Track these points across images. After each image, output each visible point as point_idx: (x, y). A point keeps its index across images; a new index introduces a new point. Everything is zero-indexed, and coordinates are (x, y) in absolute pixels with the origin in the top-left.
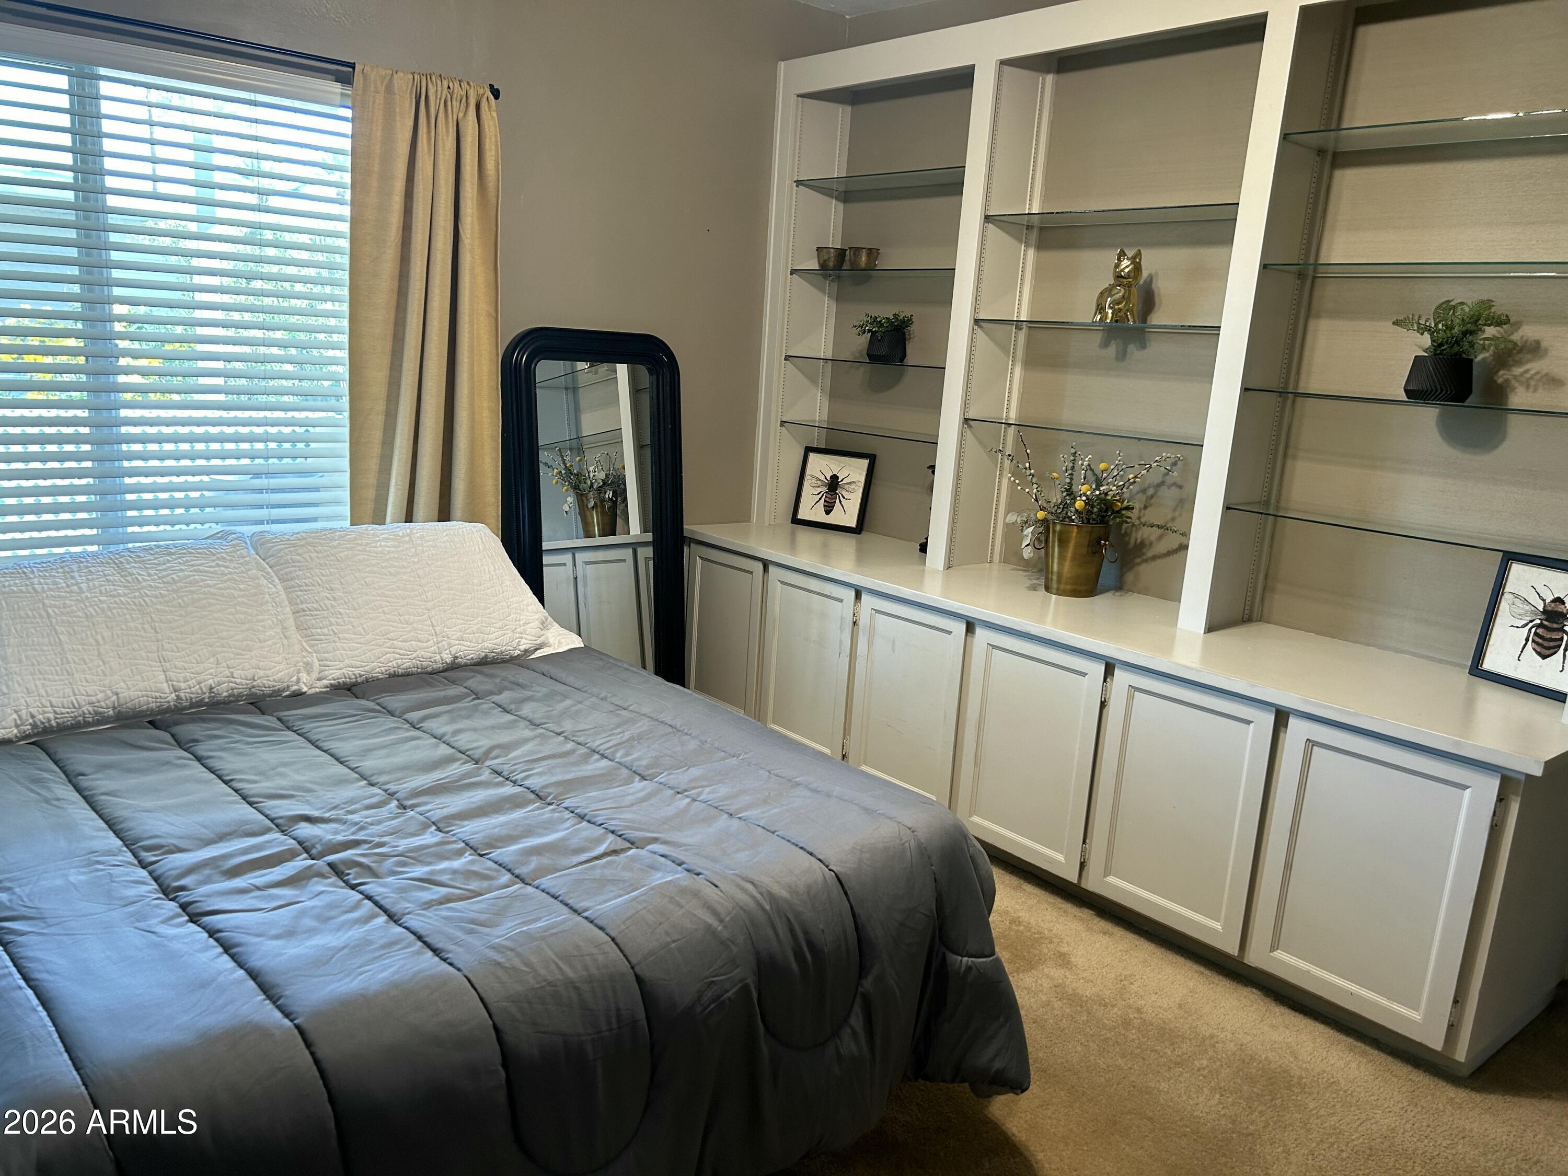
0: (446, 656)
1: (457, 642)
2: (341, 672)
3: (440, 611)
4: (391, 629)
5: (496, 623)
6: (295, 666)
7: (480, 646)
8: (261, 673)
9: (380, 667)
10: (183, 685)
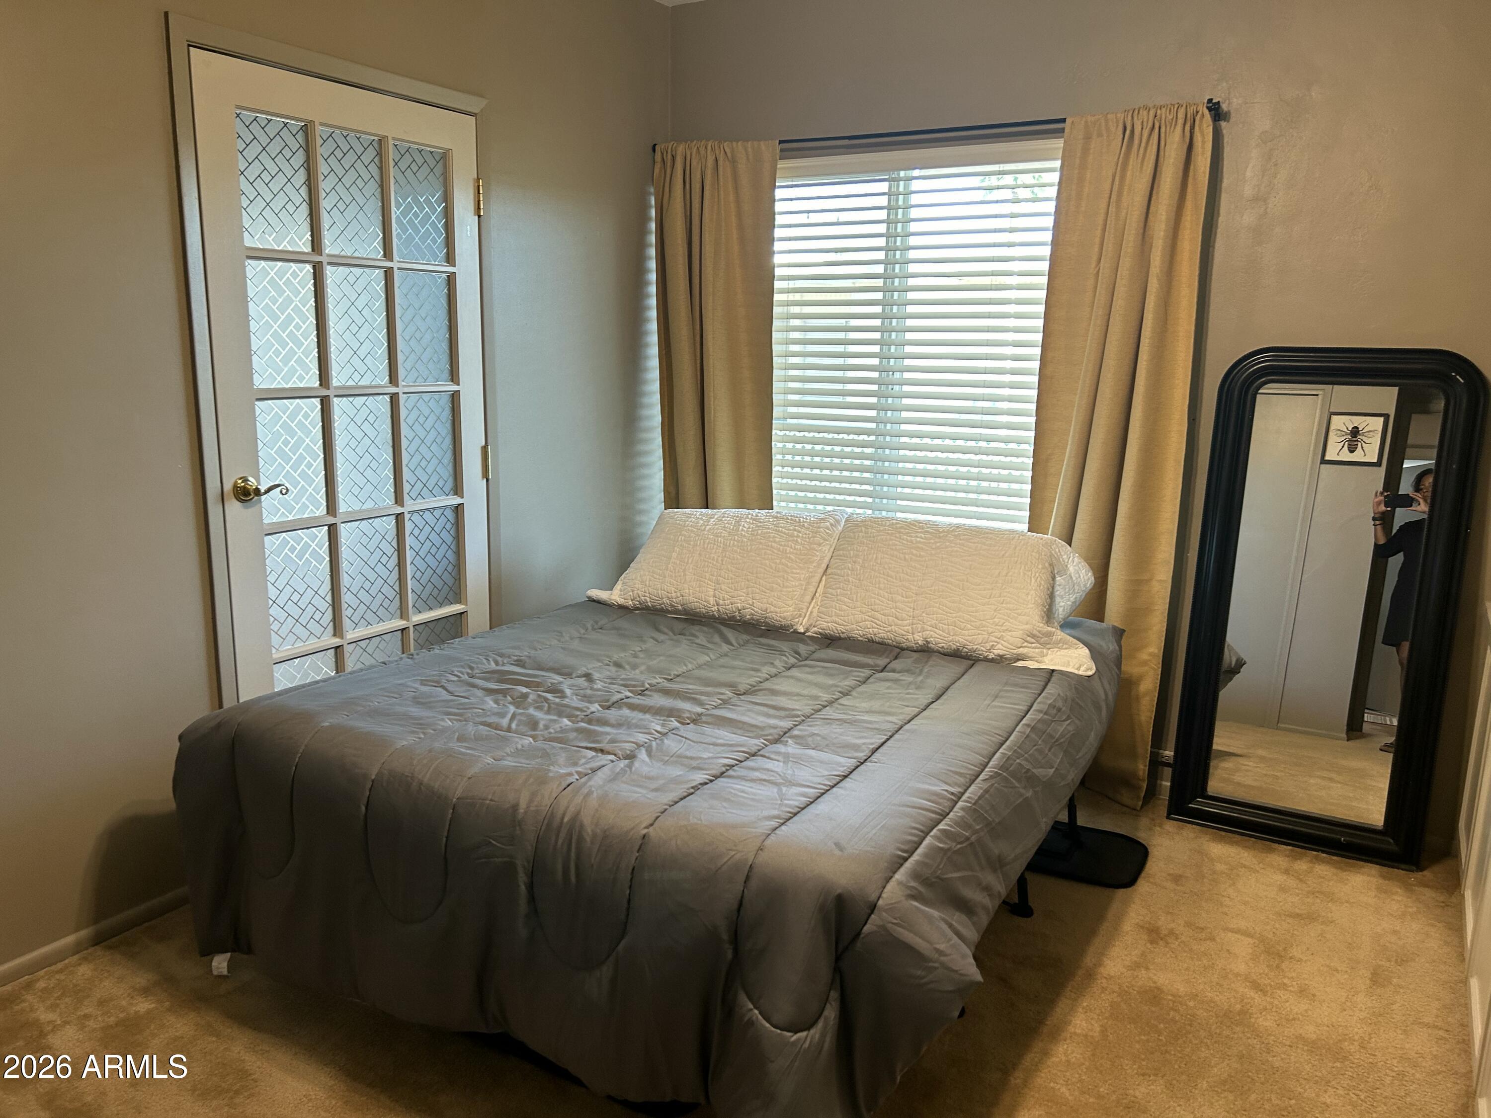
0: (918, 638)
1: (930, 628)
2: (827, 624)
3: (926, 597)
4: (878, 602)
5: (973, 622)
6: (799, 611)
7: (951, 638)
8: (773, 609)
9: (858, 630)
10: (721, 602)
